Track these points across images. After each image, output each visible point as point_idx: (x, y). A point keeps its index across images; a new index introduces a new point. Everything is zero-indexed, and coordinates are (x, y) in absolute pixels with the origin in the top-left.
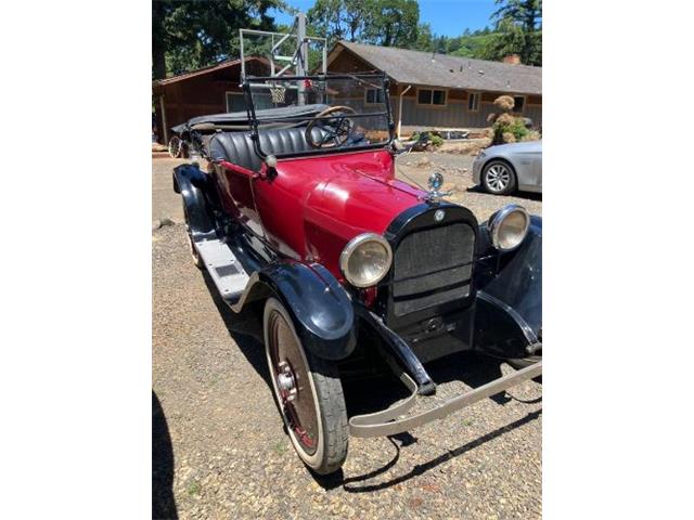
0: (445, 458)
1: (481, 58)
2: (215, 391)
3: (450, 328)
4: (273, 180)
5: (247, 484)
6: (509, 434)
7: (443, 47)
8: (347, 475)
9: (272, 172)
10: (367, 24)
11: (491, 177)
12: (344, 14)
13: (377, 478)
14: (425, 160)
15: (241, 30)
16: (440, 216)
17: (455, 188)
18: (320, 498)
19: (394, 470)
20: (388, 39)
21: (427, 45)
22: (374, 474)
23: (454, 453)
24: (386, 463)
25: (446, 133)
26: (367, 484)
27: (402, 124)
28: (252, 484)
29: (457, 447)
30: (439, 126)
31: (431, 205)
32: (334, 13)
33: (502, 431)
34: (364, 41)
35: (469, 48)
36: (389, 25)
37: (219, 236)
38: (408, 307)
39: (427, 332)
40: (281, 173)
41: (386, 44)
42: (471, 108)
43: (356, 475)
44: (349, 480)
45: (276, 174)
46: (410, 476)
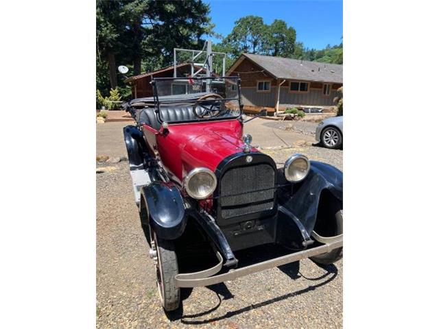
0: (248, 309)
1: (336, 63)
2: (124, 258)
3: (260, 228)
4: (167, 135)
5: (126, 313)
6: (293, 298)
7: (312, 56)
8: (185, 313)
9: (166, 131)
10: (263, 43)
11: (327, 137)
12: (249, 37)
13: (203, 317)
14: (291, 125)
15: (175, 49)
16: (249, 159)
17: (305, 143)
18: (165, 325)
19: (214, 313)
20: (277, 51)
21: (301, 55)
22: (201, 315)
23: (254, 307)
24: (210, 309)
25: (308, 109)
26: (196, 320)
27: (280, 103)
28: (128, 313)
29: (257, 303)
30: (303, 104)
31: (245, 153)
32: (243, 37)
33: (289, 295)
34: (261, 53)
35: (330, 56)
36: (277, 43)
37: (144, 167)
38: (232, 213)
39: (244, 229)
40: (171, 131)
41: (274, 55)
42: (325, 93)
43: (190, 314)
44: (186, 317)
45: (168, 132)
46: (223, 317)
